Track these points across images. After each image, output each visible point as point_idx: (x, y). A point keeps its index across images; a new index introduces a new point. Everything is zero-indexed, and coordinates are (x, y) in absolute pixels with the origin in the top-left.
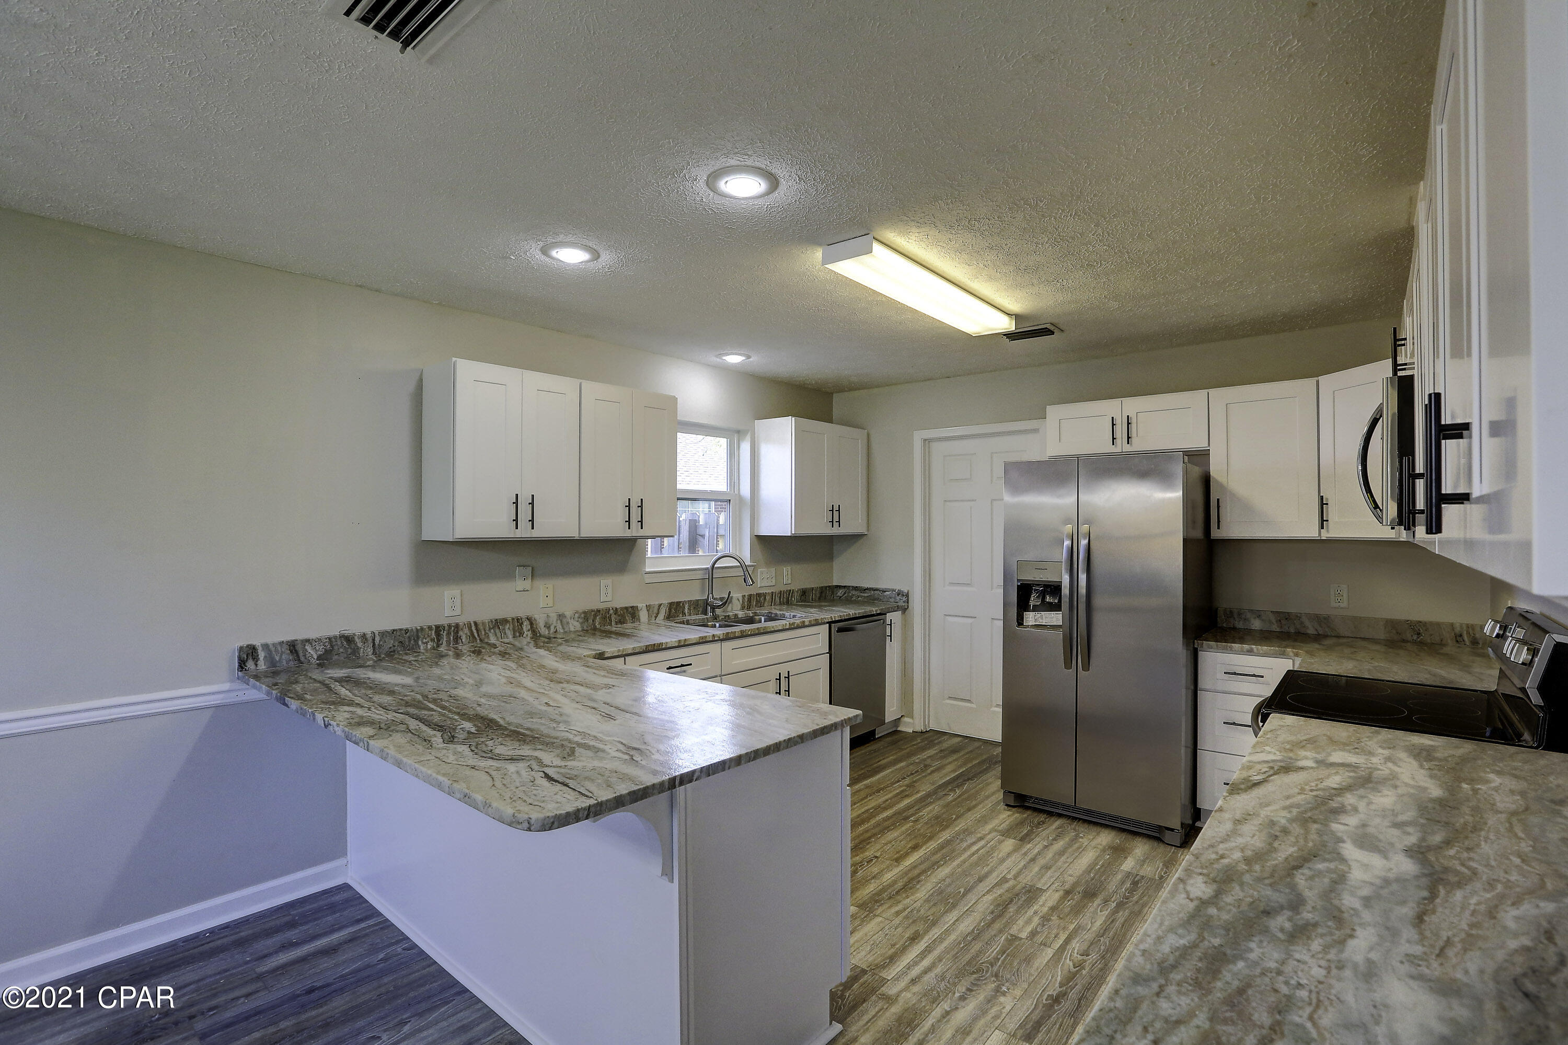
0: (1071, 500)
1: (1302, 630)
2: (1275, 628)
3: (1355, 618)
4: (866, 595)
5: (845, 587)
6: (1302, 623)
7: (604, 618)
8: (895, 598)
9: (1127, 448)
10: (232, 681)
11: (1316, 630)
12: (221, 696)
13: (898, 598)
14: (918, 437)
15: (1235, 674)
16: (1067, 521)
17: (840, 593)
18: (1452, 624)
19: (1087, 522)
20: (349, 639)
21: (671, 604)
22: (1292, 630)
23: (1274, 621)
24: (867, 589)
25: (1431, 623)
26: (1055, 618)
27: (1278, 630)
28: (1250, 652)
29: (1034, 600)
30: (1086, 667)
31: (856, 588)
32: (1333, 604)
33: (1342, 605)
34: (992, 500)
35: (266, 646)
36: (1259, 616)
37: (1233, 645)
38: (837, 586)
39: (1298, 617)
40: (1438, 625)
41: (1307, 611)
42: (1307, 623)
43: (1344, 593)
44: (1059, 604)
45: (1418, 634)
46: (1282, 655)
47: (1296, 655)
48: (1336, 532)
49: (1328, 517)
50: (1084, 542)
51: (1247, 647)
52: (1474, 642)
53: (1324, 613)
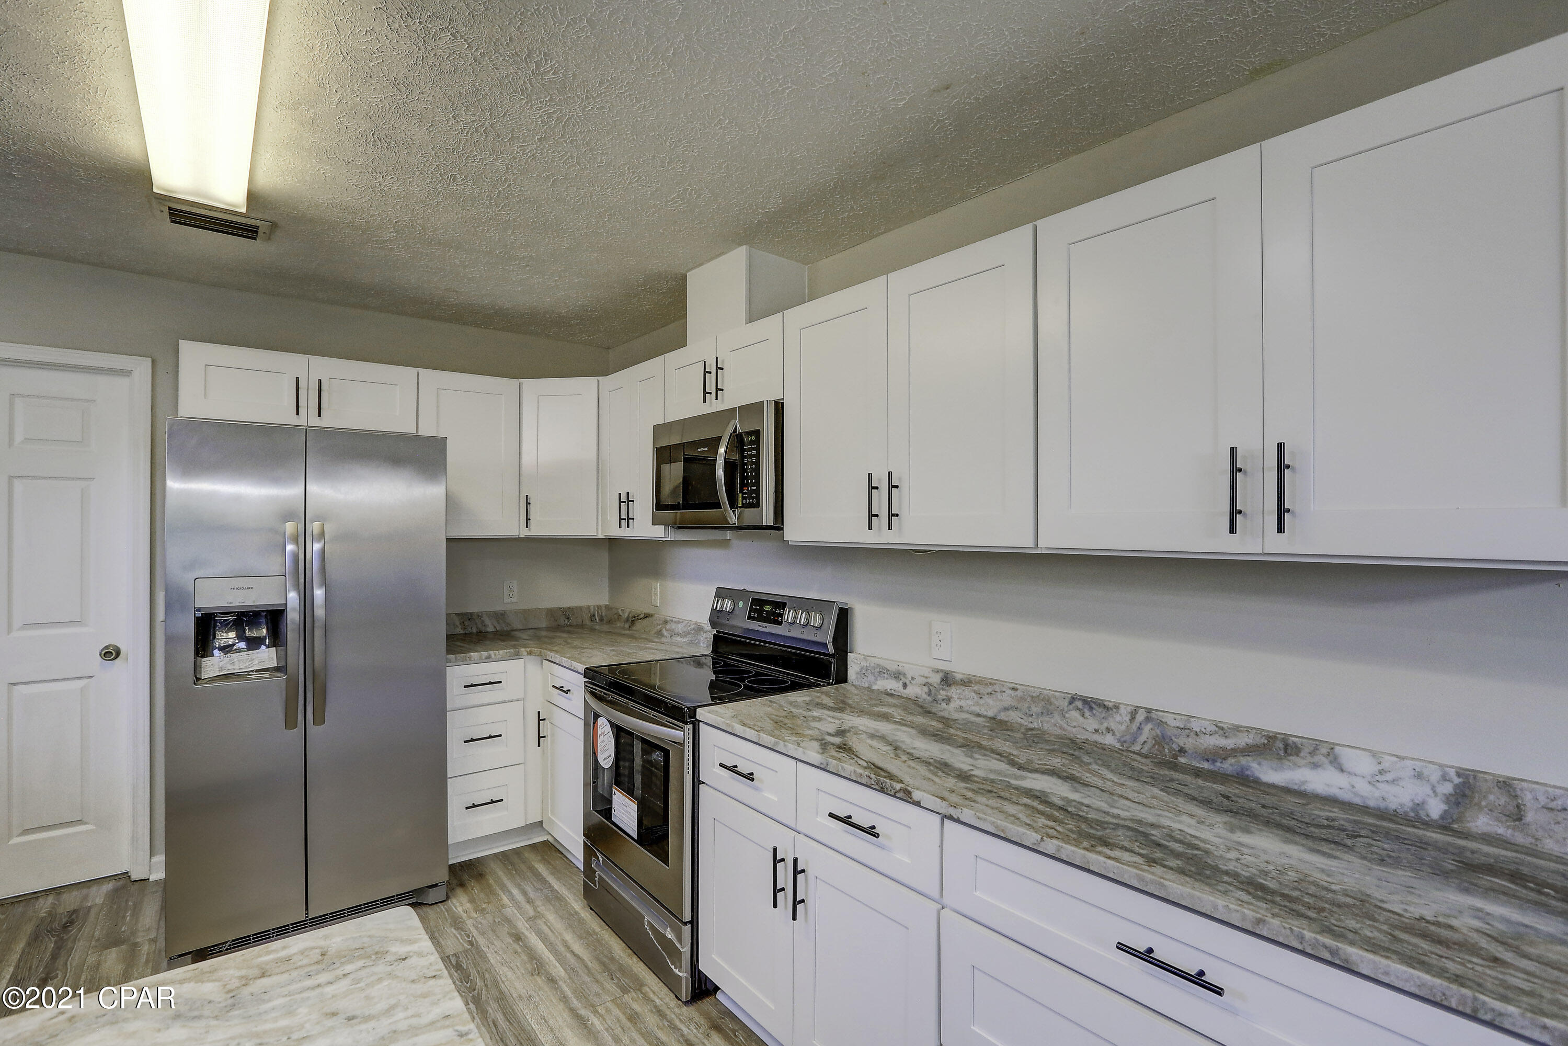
0: (298, 490)
1: (483, 629)
3: (524, 611)
6: (483, 622)
9: (315, 421)
11: (495, 627)
15: (472, 685)
16: (287, 517)
18: (589, 607)
19: (321, 518)
22: (474, 630)
23: (458, 623)
25: (576, 608)
27: (462, 632)
28: (488, 659)
29: (225, 636)
30: (320, 719)
32: (507, 600)
33: (514, 600)
34: (14, 477)
37: (472, 654)
39: (479, 616)
40: (581, 608)
41: (486, 610)
42: (487, 621)
43: (515, 589)
44: (277, 638)
45: (568, 618)
46: (517, 656)
47: (530, 653)
48: (538, 529)
49: (531, 516)
50: (317, 546)
51: (485, 654)
52: (602, 620)
53: (499, 608)
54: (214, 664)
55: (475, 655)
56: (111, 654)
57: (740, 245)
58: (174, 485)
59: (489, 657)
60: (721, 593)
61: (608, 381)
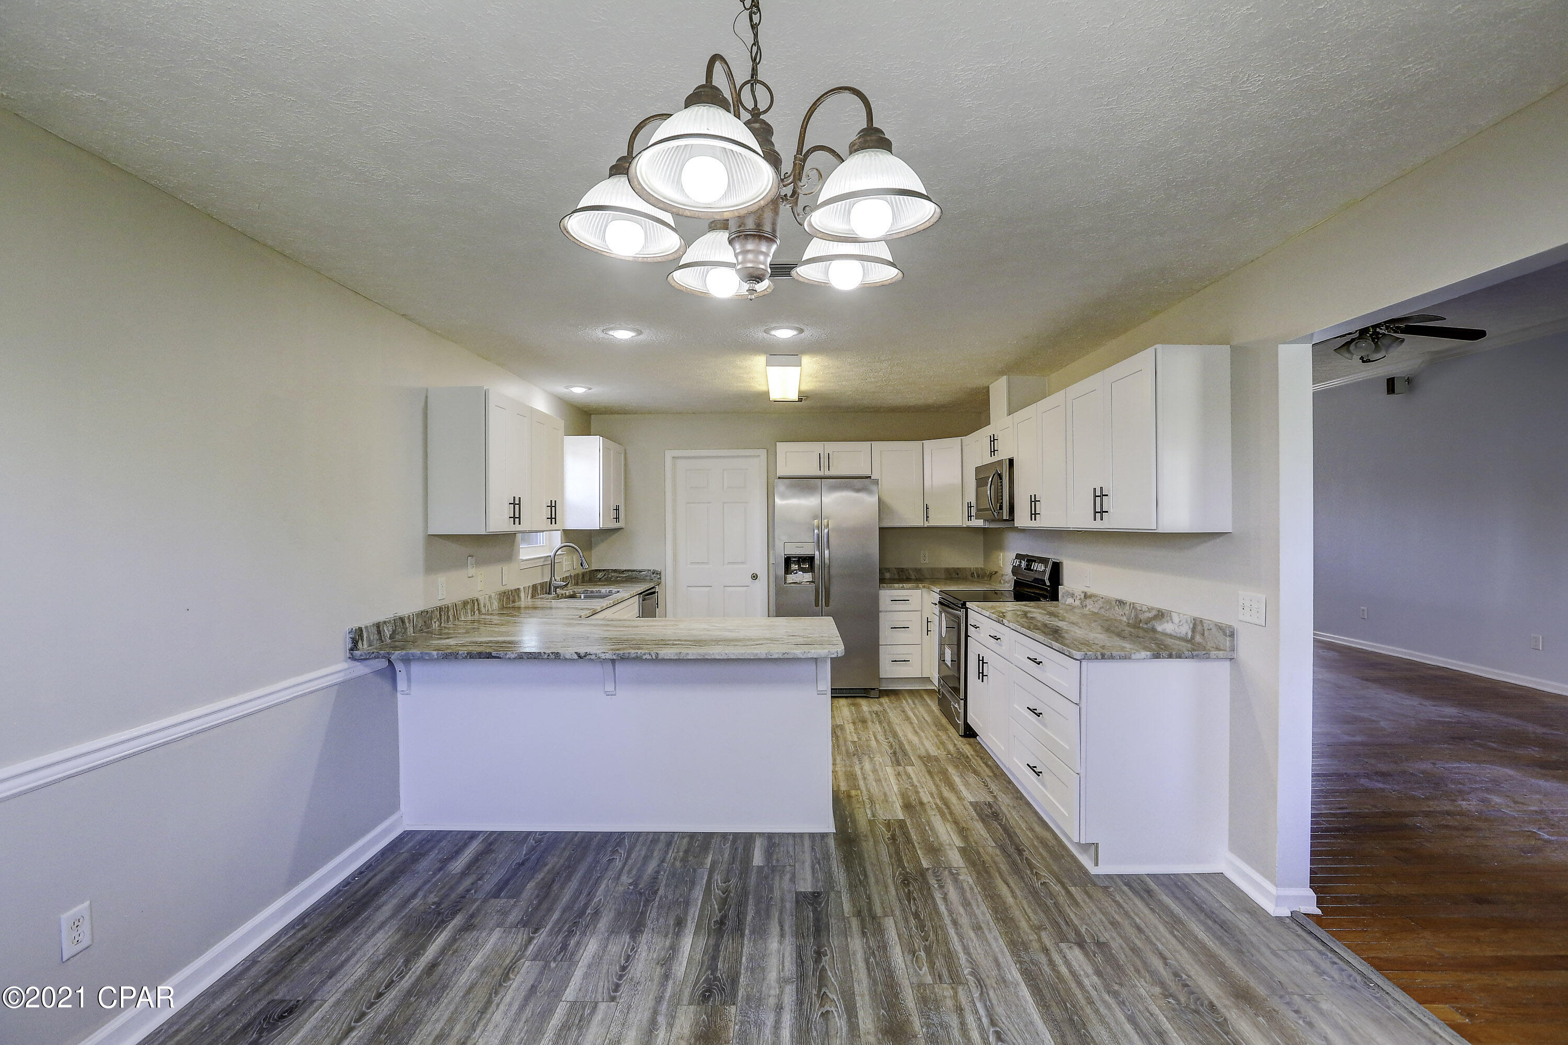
1: (909, 577)
2: (896, 577)
3: (932, 568)
4: (624, 575)
5: (604, 570)
6: (909, 573)
7: (508, 598)
8: (650, 576)
9: (827, 473)
10: (346, 661)
11: (915, 575)
12: (336, 676)
13: (653, 576)
14: (669, 454)
15: (893, 600)
16: (815, 518)
17: (600, 575)
18: (970, 568)
19: (827, 518)
20: (402, 620)
21: (533, 585)
22: (905, 577)
24: (626, 571)
26: (808, 577)
28: (903, 588)
29: (794, 567)
30: (827, 605)
31: (615, 571)
32: (923, 562)
33: (926, 562)
34: (724, 503)
35: (366, 627)
36: (889, 571)
38: (596, 570)
39: (907, 569)
40: (965, 569)
41: (912, 566)
42: (911, 573)
43: (927, 555)
44: (811, 569)
45: (958, 574)
46: (917, 588)
47: (924, 587)
48: (933, 523)
49: (930, 515)
50: (826, 531)
51: (901, 585)
52: (978, 576)
53: (919, 566)
54: (791, 578)
55: (896, 585)
56: (755, 577)
57: (1003, 375)
58: (778, 501)
59: (903, 587)
60: (1019, 557)
61: (967, 439)
